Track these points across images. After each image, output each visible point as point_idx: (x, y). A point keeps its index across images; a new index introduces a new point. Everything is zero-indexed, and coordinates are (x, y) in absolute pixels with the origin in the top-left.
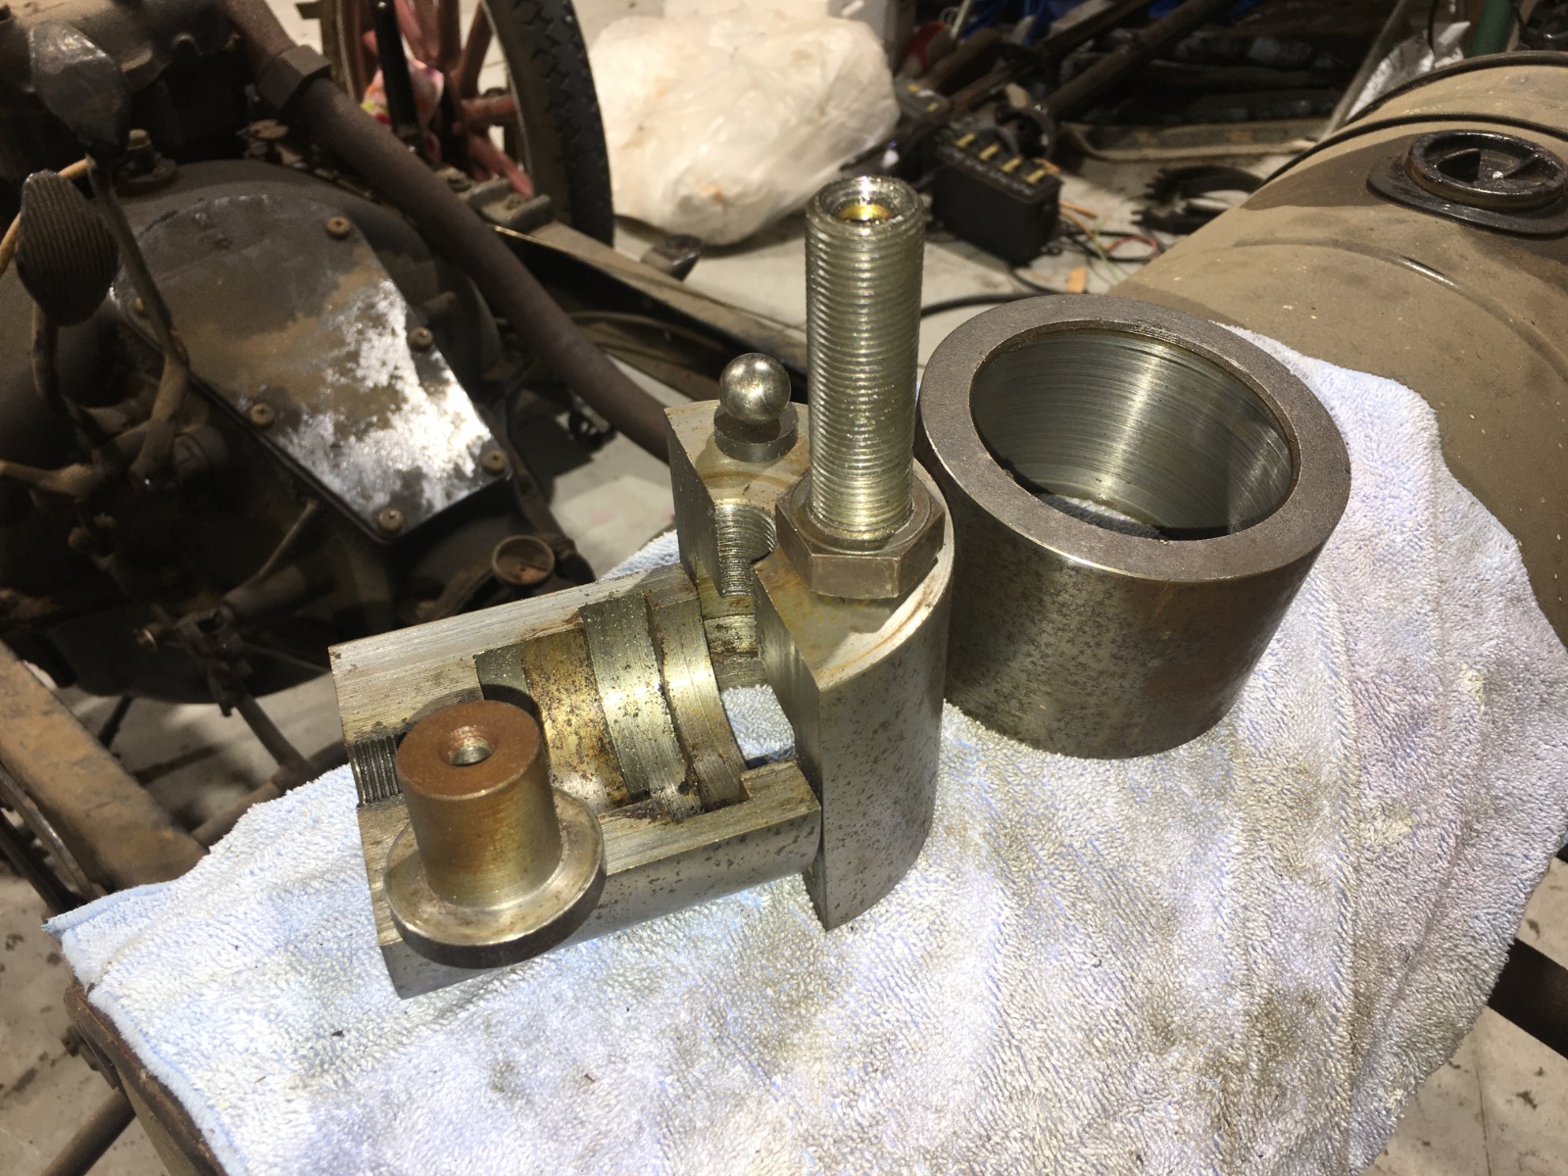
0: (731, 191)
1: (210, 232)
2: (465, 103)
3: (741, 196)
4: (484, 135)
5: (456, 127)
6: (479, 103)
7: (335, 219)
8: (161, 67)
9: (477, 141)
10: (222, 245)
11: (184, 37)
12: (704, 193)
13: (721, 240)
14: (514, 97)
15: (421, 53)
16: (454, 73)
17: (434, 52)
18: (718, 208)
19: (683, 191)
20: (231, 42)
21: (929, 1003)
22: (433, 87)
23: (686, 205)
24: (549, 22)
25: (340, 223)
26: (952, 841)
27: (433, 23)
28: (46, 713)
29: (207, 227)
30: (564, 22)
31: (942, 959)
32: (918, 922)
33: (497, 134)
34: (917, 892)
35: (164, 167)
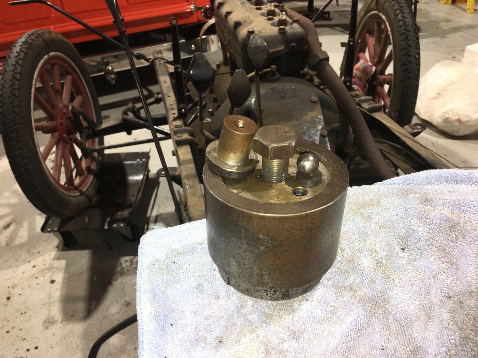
0: (464, 119)
1: (281, 94)
2: (379, 76)
3: (466, 121)
4: (382, 86)
5: (375, 83)
6: (383, 77)
7: (314, 97)
8: (286, 51)
9: (379, 88)
10: (283, 98)
11: (294, 44)
12: (454, 118)
13: (456, 134)
14: (393, 77)
15: (372, 60)
16: (379, 68)
17: (376, 61)
18: (458, 124)
19: (447, 116)
20: (305, 48)
21: (320, 331)
22: (372, 70)
23: (446, 120)
24: (410, 56)
25: (315, 99)
26: (351, 292)
27: (378, 53)
28: (199, 197)
29: (281, 93)
30: (415, 57)
31: (330, 321)
32: (328, 308)
33: (386, 87)
34: (333, 301)
35: (277, 76)
